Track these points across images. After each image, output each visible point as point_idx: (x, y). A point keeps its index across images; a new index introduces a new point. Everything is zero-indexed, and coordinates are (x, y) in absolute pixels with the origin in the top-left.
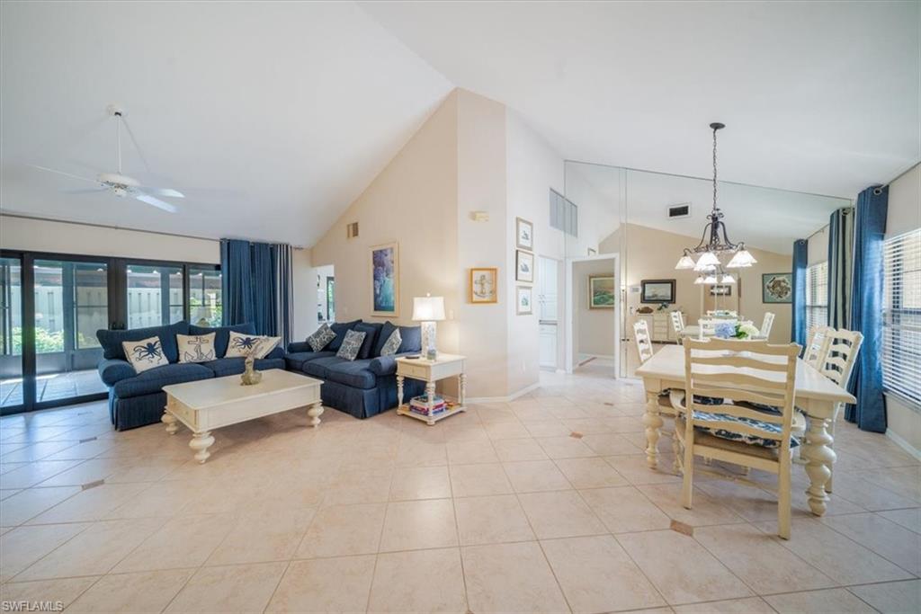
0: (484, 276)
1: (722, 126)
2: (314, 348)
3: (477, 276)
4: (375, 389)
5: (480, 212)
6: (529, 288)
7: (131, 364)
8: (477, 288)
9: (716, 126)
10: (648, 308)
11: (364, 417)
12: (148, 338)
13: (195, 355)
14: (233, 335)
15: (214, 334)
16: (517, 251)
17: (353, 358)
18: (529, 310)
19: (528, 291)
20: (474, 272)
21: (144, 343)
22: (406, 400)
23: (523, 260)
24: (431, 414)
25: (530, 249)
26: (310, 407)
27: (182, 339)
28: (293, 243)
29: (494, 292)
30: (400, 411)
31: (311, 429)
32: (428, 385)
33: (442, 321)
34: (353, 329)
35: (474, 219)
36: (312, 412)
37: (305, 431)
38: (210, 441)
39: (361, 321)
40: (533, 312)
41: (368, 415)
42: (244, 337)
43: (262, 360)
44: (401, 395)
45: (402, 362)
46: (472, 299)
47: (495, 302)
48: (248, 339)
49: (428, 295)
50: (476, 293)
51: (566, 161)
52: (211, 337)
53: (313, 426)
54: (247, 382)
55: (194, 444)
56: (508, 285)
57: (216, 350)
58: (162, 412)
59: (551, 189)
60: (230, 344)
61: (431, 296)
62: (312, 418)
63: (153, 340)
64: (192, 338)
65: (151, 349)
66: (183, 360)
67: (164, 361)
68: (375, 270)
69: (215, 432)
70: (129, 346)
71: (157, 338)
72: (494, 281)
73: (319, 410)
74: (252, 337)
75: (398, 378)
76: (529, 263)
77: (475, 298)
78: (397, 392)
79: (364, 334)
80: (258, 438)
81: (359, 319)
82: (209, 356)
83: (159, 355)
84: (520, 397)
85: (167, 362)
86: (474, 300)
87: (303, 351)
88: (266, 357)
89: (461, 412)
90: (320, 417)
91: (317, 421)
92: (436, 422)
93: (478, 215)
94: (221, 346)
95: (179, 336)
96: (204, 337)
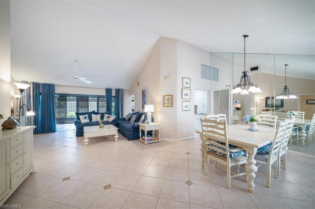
0: (169, 98)
1: (247, 36)
2: (126, 120)
3: (166, 98)
4: (133, 132)
5: (167, 76)
6: (190, 101)
7: (81, 121)
8: (166, 102)
9: (245, 36)
10: (268, 109)
11: (129, 140)
12: (85, 115)
13: (95, 120)
14: (105, 115)
15: (100, 114)
16: (182, 89)
17: (133, 123)
18: (189, 109)
19: (189, 103)
20: (165, 96)
21: (84, 116)
22: (142, 137)
23: (185, 92)
24: (146, 141)
25: (190, 88)
26: (115, 135)
27: (93, 115)
28: (125, 88)
29: (172, 103)
30: (140, 140)
31: (115, 142)
32: (145, 132)
33: (154, 112)
34: (135, 114)
35: (166, 79)
36: (115, 137)
37: (113, 142)
38: (88, 140)
39: (139, 112)
40: (191, 110)
41: (130, 139)
42: (108, 115)
43: (110, 122)
44: (140, 135)
45: (141, 125)
46: (164, 105)
47: (172, 106)
48: (109, 116)
49: (149, 104)
50: (166, 103)
51: (211, 53)
52: (100, 115)
53: (115, 141)
54: (100, 127)
55: (84, 140)
56: (178, 101)
58: (83, 133)
59: (202, 65)
60: (105, 117)
61: (150, 104)
62: (115, 138)
63: (86, 115)
64: (95, 115)
65: (85, 118)
66: (93, 121)
67: (88, 121)
68: (143, 96)
69: (89, 138)
70: (81, 117)
71: (87, 115)
72: (172, 100)
73: (117, 136)
74: (110, 116)
75: (140, 129)
76: (188, 93)
77: (166, 105)
78: (139, 134)
79: (136, 116)
80: (101, 142)
81: (138, 111)
82: (99, 120)
83: (87, 119)
84: (184, 140)
85: (89, 121)
86: (165, 105)
87: (124, 120)
88: (112, 121)
89: (158, 142)
90: (117, 138)
91: (116, 139)
92: (148, 144)
93: (167, 77)
94: (102, 118)
95: (92, 115)
96: (98, 115)
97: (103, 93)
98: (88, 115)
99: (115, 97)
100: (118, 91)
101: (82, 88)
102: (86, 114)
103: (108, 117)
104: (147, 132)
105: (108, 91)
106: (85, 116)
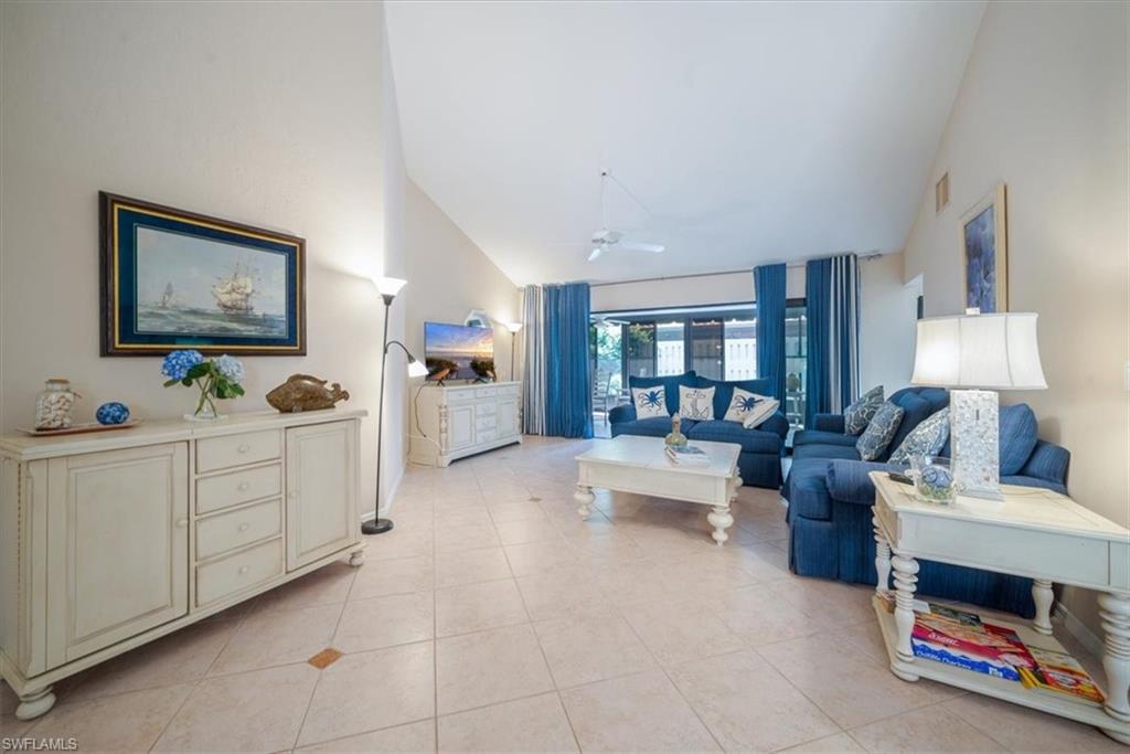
2: (847, 427)
11: (791, 567)
12: (654, 386)
13: (691, 410)
15: (714, 388)
17: (866, 457)
21: (648, 391)
24: (904, 643)
27: (684, 391)
28: (861, 249)
30: (875, 600)
31: (710, 545)
34: (894, 401)
36: (711, 518)
41: (800, 569)
42: (749, 395)
43: (747, 430)
48: (752, 400)
52: (710, 392)
57: (714, 408)
60: (733, 403)
62: (715, 528)
63: (655, 389)
64: (691, 391)
65: (653, 398)
66: (681, 413)
67: (664, 412)
70: (637, 392)
71: (662, 388)
75: (874, 521)
78: (875, 553)
82: (705, 414)
83: (660, 405)
85: (666, 414)
87: (832, 431)
88: (758, 428)
90: (726, 530)
91: (720, 536)
94: (721, 405)
95: (681, 387)
96: (703, 391)
97: (745, 291)
98: (666, 388)
99: (803, 302)
100: (819, 269)
101: (665, 281)
102: (659, 385)
103: (750, 404)
104: (916, 568)
105: (770, 277)
106: (652, 393)
